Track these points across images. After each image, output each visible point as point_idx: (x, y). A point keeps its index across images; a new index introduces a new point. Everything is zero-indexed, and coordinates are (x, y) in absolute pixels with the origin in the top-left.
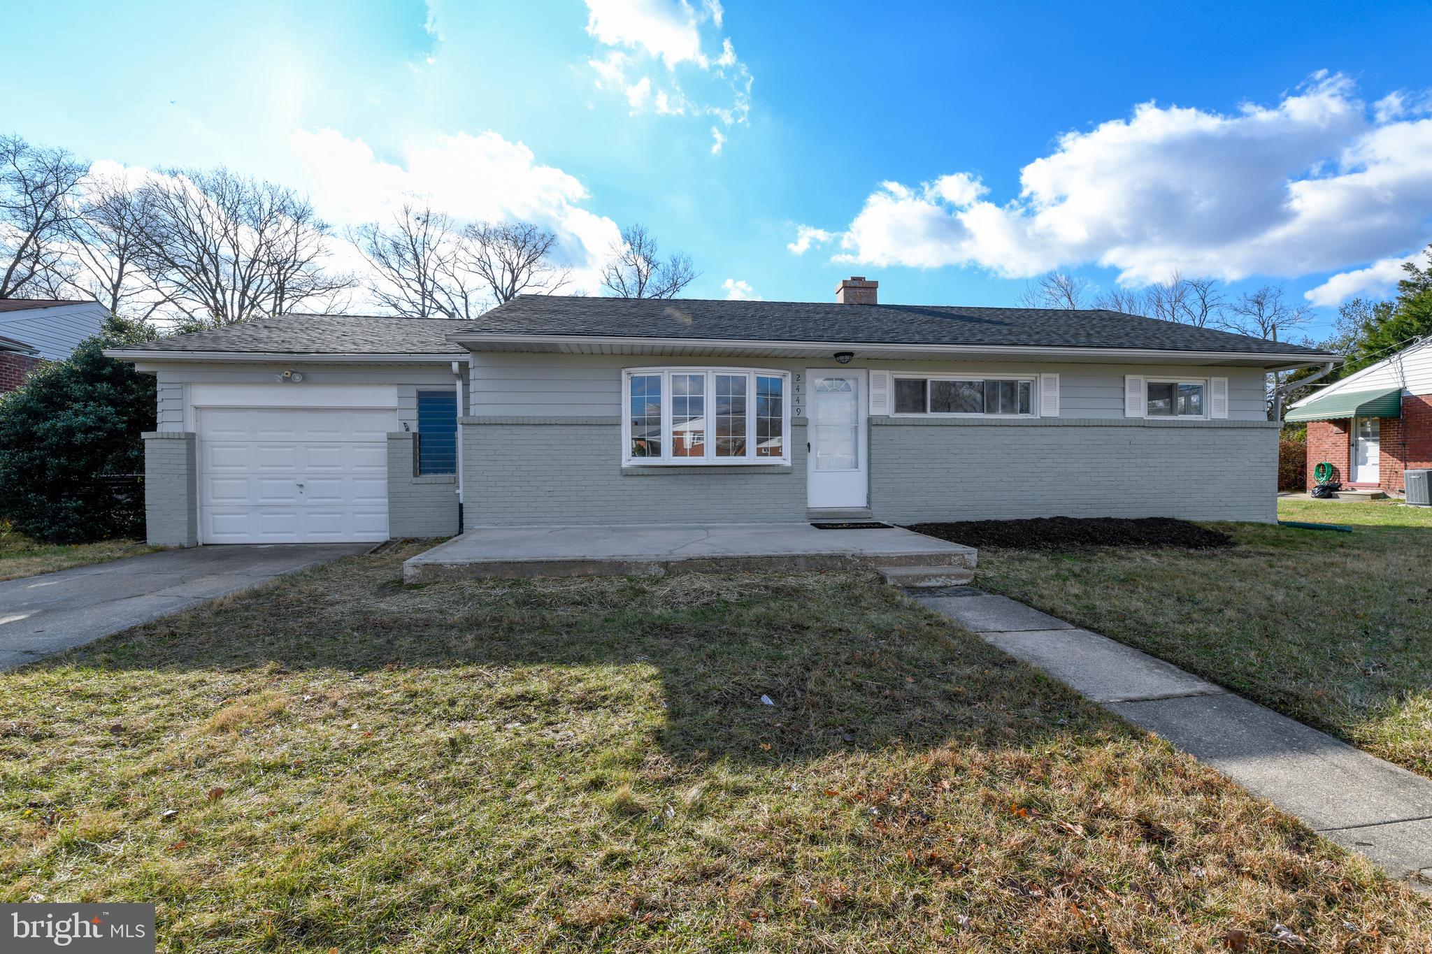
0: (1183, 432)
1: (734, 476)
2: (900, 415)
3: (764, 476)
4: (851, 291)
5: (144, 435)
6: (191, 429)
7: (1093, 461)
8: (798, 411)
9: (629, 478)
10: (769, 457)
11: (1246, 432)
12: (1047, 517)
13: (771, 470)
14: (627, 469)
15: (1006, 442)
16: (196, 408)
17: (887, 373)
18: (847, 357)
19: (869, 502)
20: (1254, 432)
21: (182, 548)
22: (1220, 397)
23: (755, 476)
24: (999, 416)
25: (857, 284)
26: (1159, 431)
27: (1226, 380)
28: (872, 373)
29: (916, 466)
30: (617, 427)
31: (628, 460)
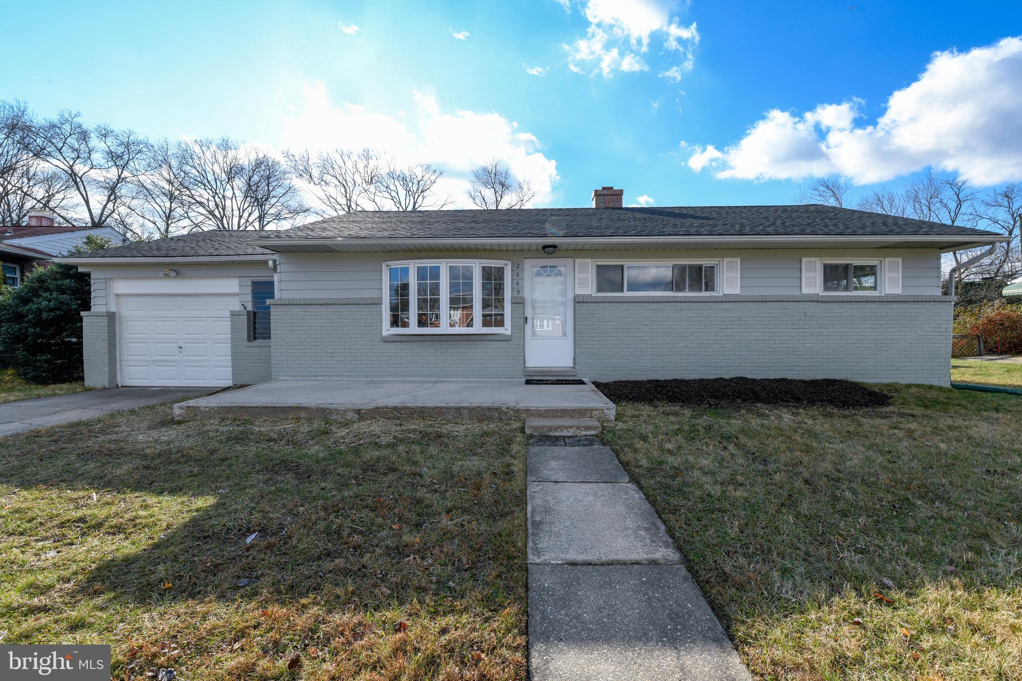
0: (856, 306)
1: (466, 343)
2: (601, 294)
3: (489, 343)
4: (601, 198)
5: (82, 313)
6: (113, 309)
7: (770, 330)
8: (518, 292)
9: (387, 344)
10: (493, 328)
11: (919, 306)
12: (727, 377)
13: (494, 338)
14: (385, 337)
15: (691, 315)
16: (117, 295)
17: (589, 261)
18: (551, 249)
19: (574, 364)
20: (927, 305)
21: (105, 388)
22: (895, 275)
23: (482, 342)
24: (687, 294)
25: (606, 192)
26: (833, 305)
27: (900, 260)
28: (578, 261)
29: (612, 335)
30: (378, 306)
31: (387, 330)
